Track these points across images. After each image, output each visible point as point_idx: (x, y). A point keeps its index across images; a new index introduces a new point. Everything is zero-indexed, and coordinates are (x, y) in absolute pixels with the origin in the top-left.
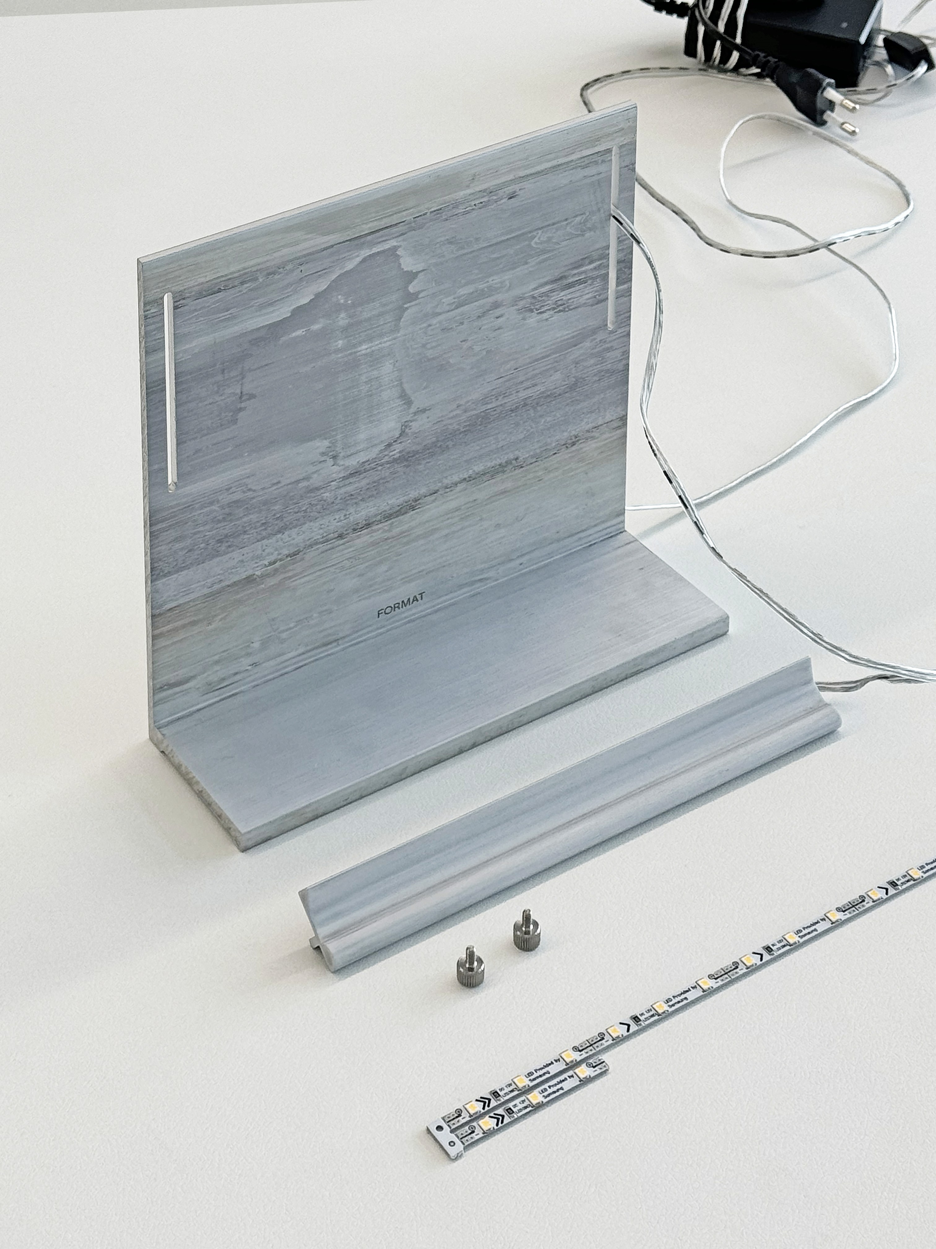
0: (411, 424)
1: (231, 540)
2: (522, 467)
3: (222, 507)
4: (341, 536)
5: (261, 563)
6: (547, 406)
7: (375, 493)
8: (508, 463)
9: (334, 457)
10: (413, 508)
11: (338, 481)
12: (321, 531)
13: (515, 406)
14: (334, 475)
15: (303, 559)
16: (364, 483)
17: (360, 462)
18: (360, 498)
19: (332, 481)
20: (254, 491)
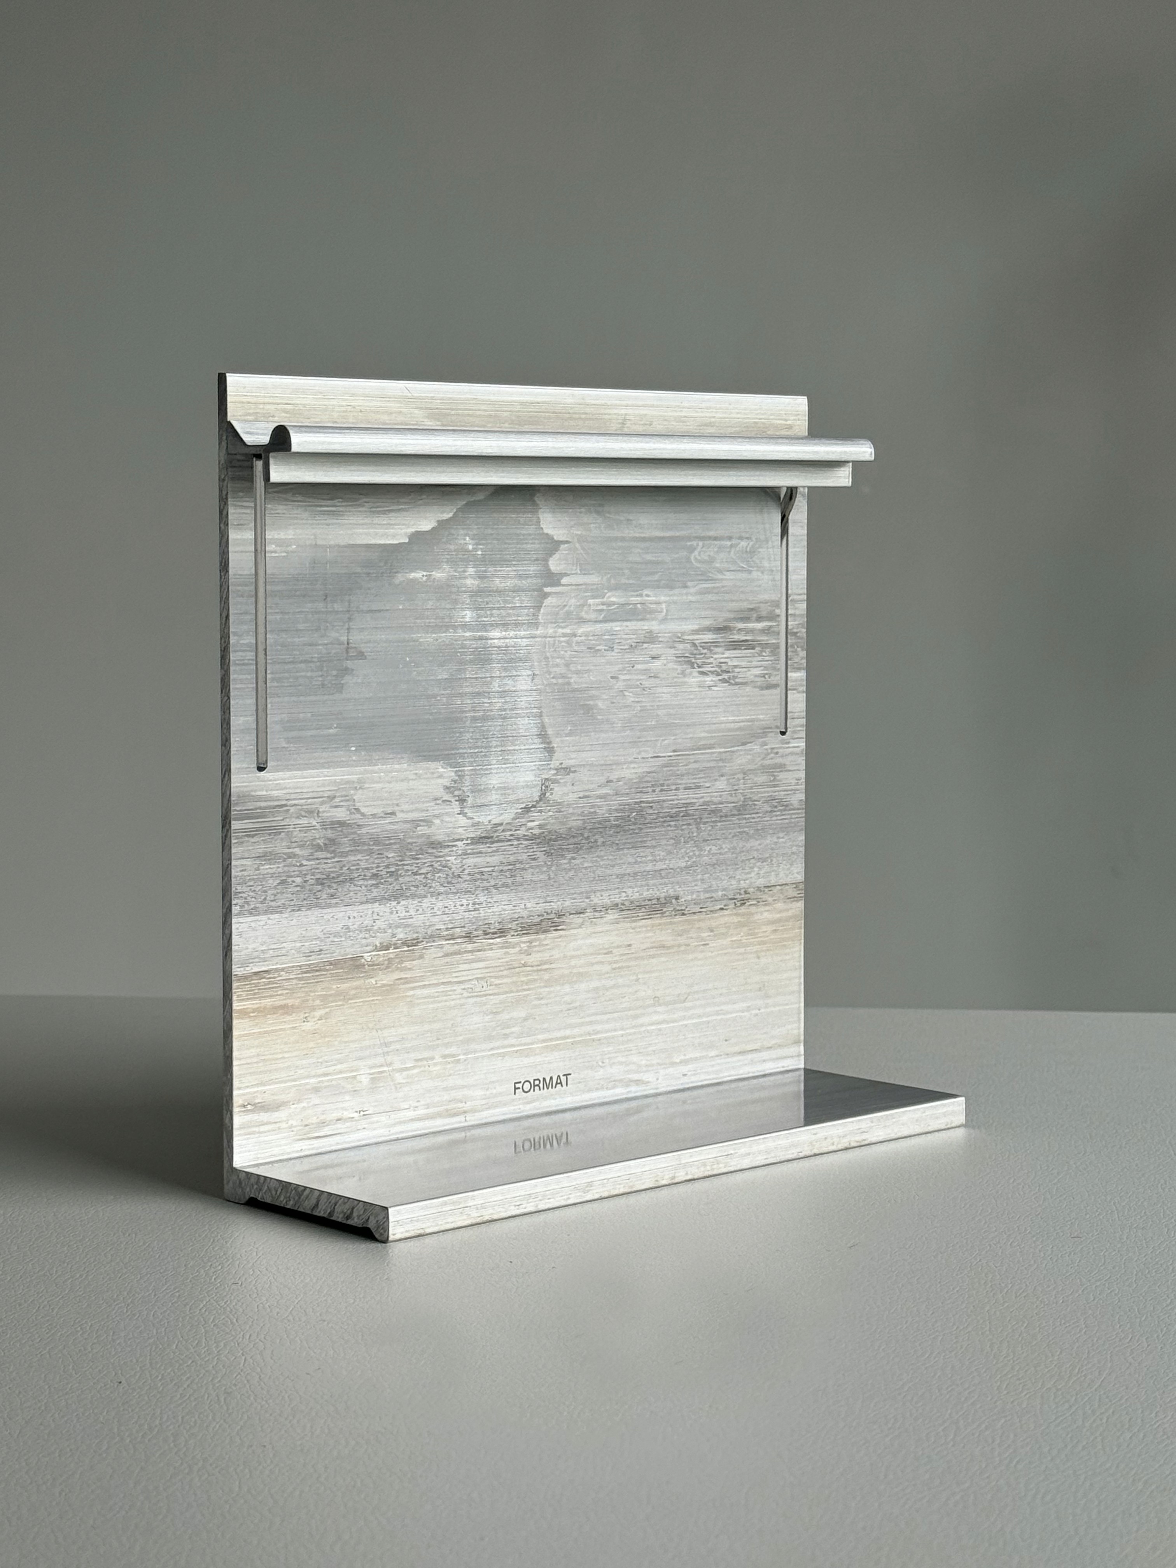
0: (552, 786)
1: (335, 886)
2: (683, 914)
3: (324, 825)
4: (469, 937)
5: (370, 940)
6: (712, 826)
7: (509, 881)
8: (668, 900)
9: (462, 800)
10: (556, 927)
11: (465, 842)
12: (445, 918)
13: (674, 810)
14: (460, 830)
15: (421, 957)
16: (495, 860)
17: (492, 822)
18: (493, 883)
19: (458, 840)
20: (363, 814)
